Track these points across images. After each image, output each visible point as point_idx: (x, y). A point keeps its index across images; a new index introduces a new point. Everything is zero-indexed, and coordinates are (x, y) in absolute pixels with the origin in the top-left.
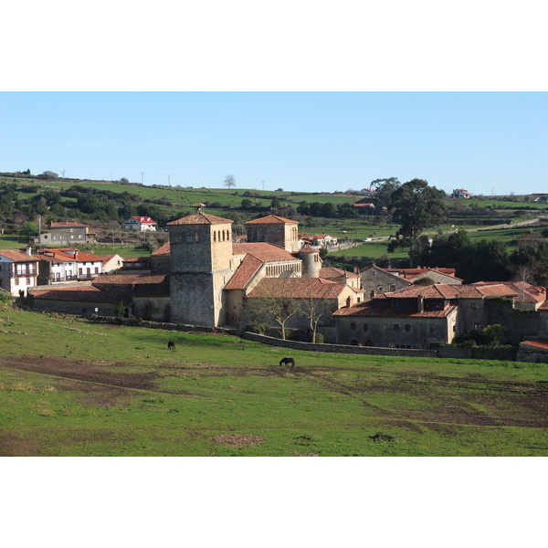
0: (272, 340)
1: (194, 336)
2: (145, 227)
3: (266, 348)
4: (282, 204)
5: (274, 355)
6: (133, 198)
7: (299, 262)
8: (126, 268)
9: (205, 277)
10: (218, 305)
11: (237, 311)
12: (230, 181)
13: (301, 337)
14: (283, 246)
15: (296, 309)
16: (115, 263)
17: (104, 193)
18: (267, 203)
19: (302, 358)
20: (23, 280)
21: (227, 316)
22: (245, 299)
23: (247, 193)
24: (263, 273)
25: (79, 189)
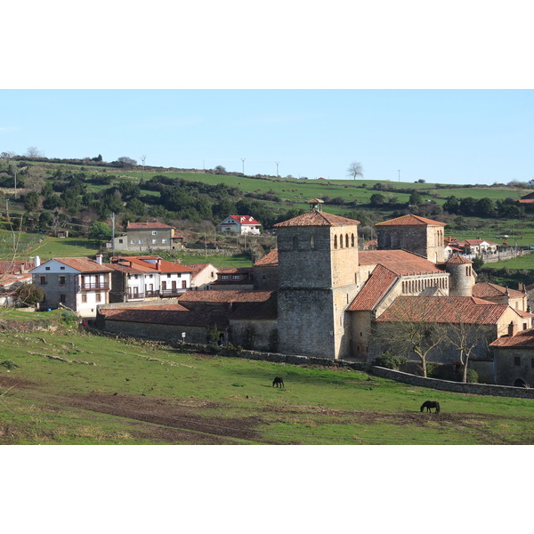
0: (410, 376)
1: (308, 371)
2: (246, 229)
3: (401, 388)
4: (423, 200)
5: (413, 397)
6: (231, 192)
7: (446, 276)
8: (222, 282)
9: (323, 295)
10: (339, 331)
11: (364, 339)
12: (356, 170)
13: (447, 374)
14: (424, 255)
15: (441, 337)
16: (207, 275)
17: (194, 185)
18: (404, 199)
19: (450, 402)
20: (91, 296)
21: (351, 346)
22: (374, 323)
23: (378, 186)
24: (398, 289)
25: (163, 180)
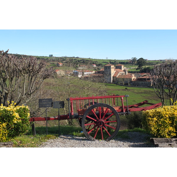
0: (121, 85)
1: (109, 84)
2: (94, 66)
3: (121, 86)
4: (116, 62)
5: (124, 88)
6: (92, 61)
7: (124, 72)
8: (95, 73)
9: (110, 74)
10: (112, 79)
11: (115, 80)
12: (107, 58)
13: (126, 84)
14: (121, 69)
15: (126, 80)
17: (87, 60)
18: (114, 62)
19: (128, 88)
20: (80, 75)
21: (113, 81)
22: (116, 78)
23: (110, 60)
24: (119, 74)
25: (83, 60)
